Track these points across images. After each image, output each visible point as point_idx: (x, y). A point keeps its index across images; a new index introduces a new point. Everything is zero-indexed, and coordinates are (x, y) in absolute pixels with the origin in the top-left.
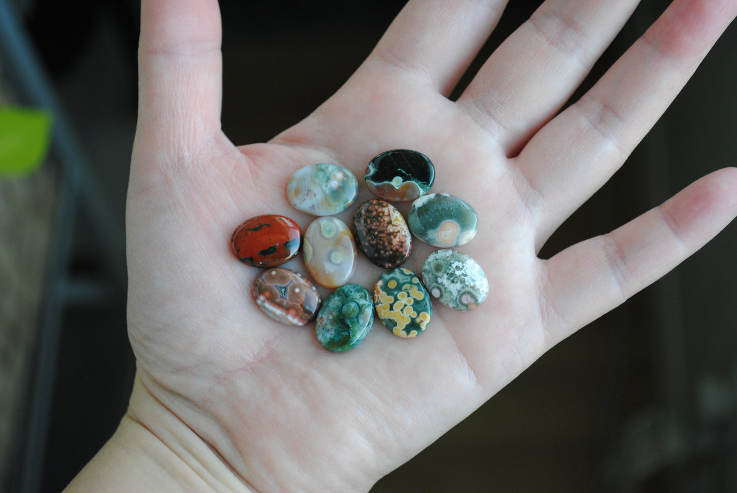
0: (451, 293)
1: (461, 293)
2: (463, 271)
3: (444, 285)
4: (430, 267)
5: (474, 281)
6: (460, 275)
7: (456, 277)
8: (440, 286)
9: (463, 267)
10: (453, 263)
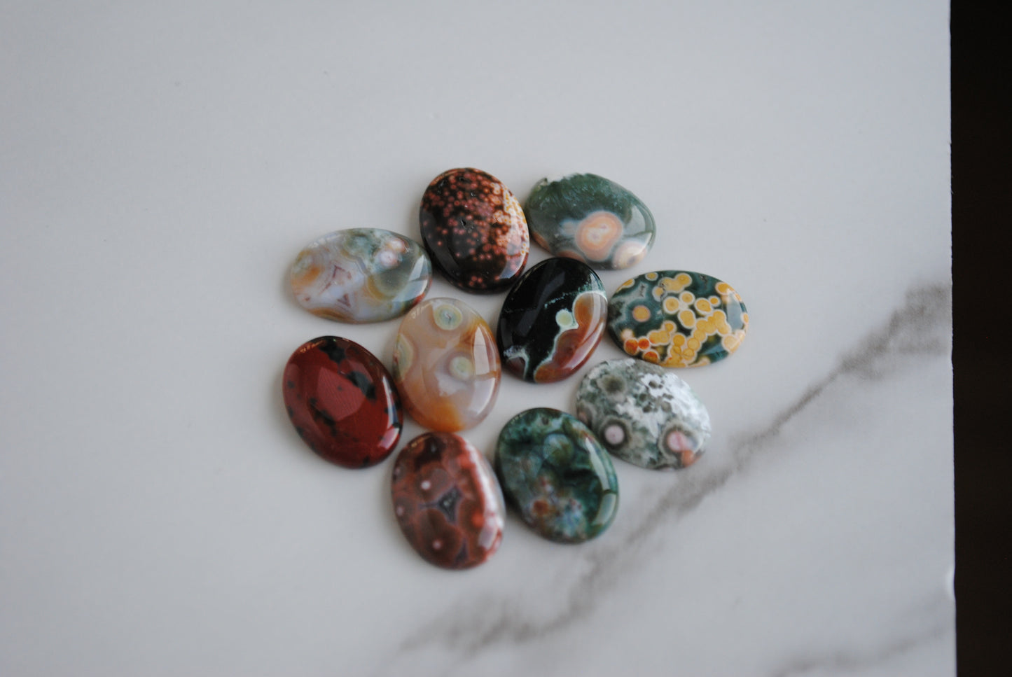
0: (645, 431)
1: (665, 429)
2: (663, 391)
3: (630, 418)
4: (597, 388)
5: (687, 407)
6: (659, 397)
7: (654, 400)
8: (623, 420)
9: (663, 382)
10: (643, 377)
